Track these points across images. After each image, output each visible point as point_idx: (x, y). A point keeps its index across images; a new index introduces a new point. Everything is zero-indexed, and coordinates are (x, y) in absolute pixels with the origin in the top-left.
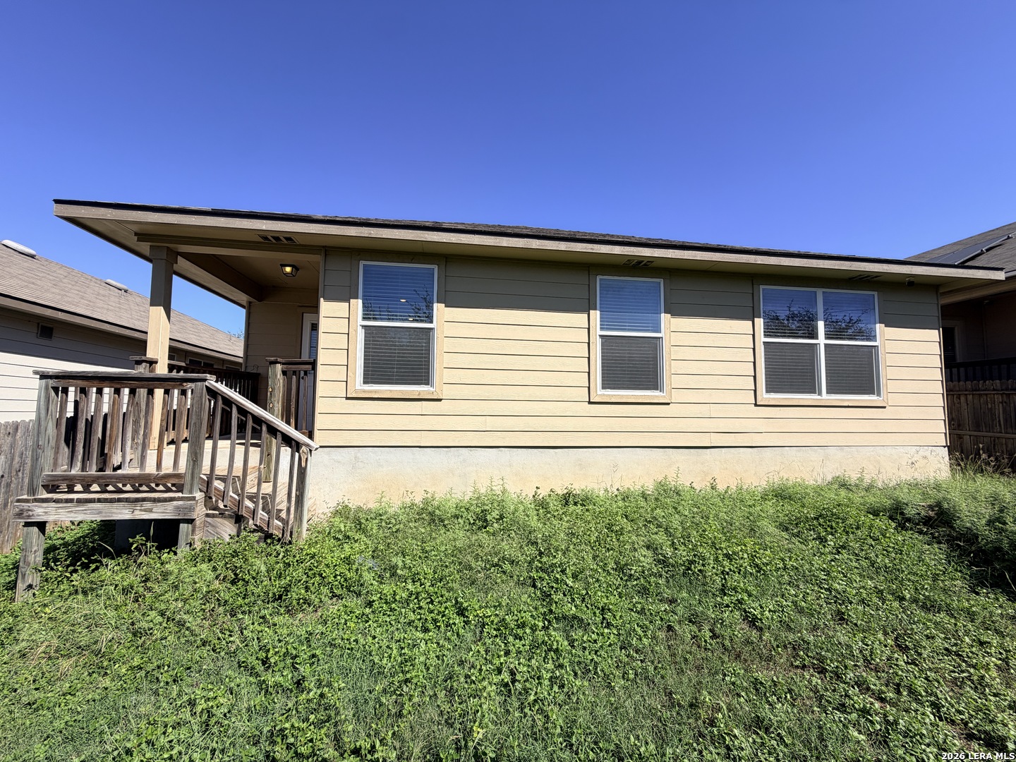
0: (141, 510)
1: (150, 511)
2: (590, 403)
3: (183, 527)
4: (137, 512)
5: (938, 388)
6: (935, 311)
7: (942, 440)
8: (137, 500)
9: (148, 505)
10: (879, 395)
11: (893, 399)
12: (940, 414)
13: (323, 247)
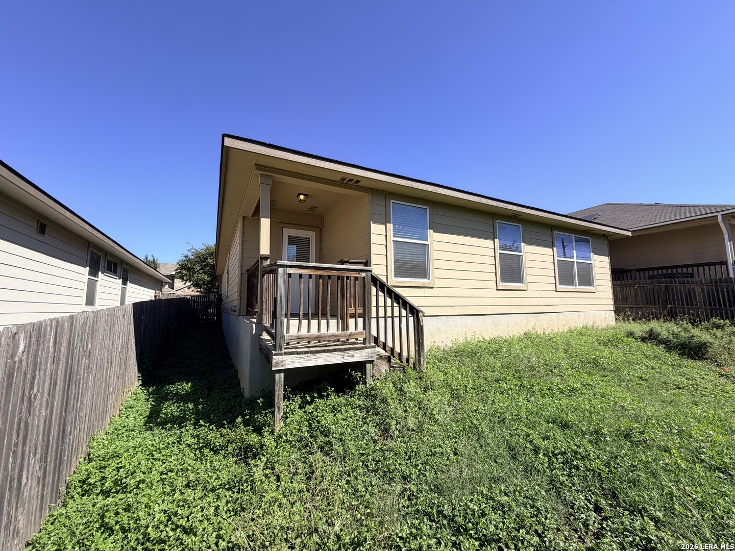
0: (348, 356)
1: (353, 356)
2: (497, 290)
3: (368, 366)
4: (345, 358)
5: (609, 283)
6: (606, 247)
7: (612, 308)
8: (345, 350)
9: (351, 352)
10: (593, 286)
11: (599, 289)
12: (611, 295)
13: (371, 189)
